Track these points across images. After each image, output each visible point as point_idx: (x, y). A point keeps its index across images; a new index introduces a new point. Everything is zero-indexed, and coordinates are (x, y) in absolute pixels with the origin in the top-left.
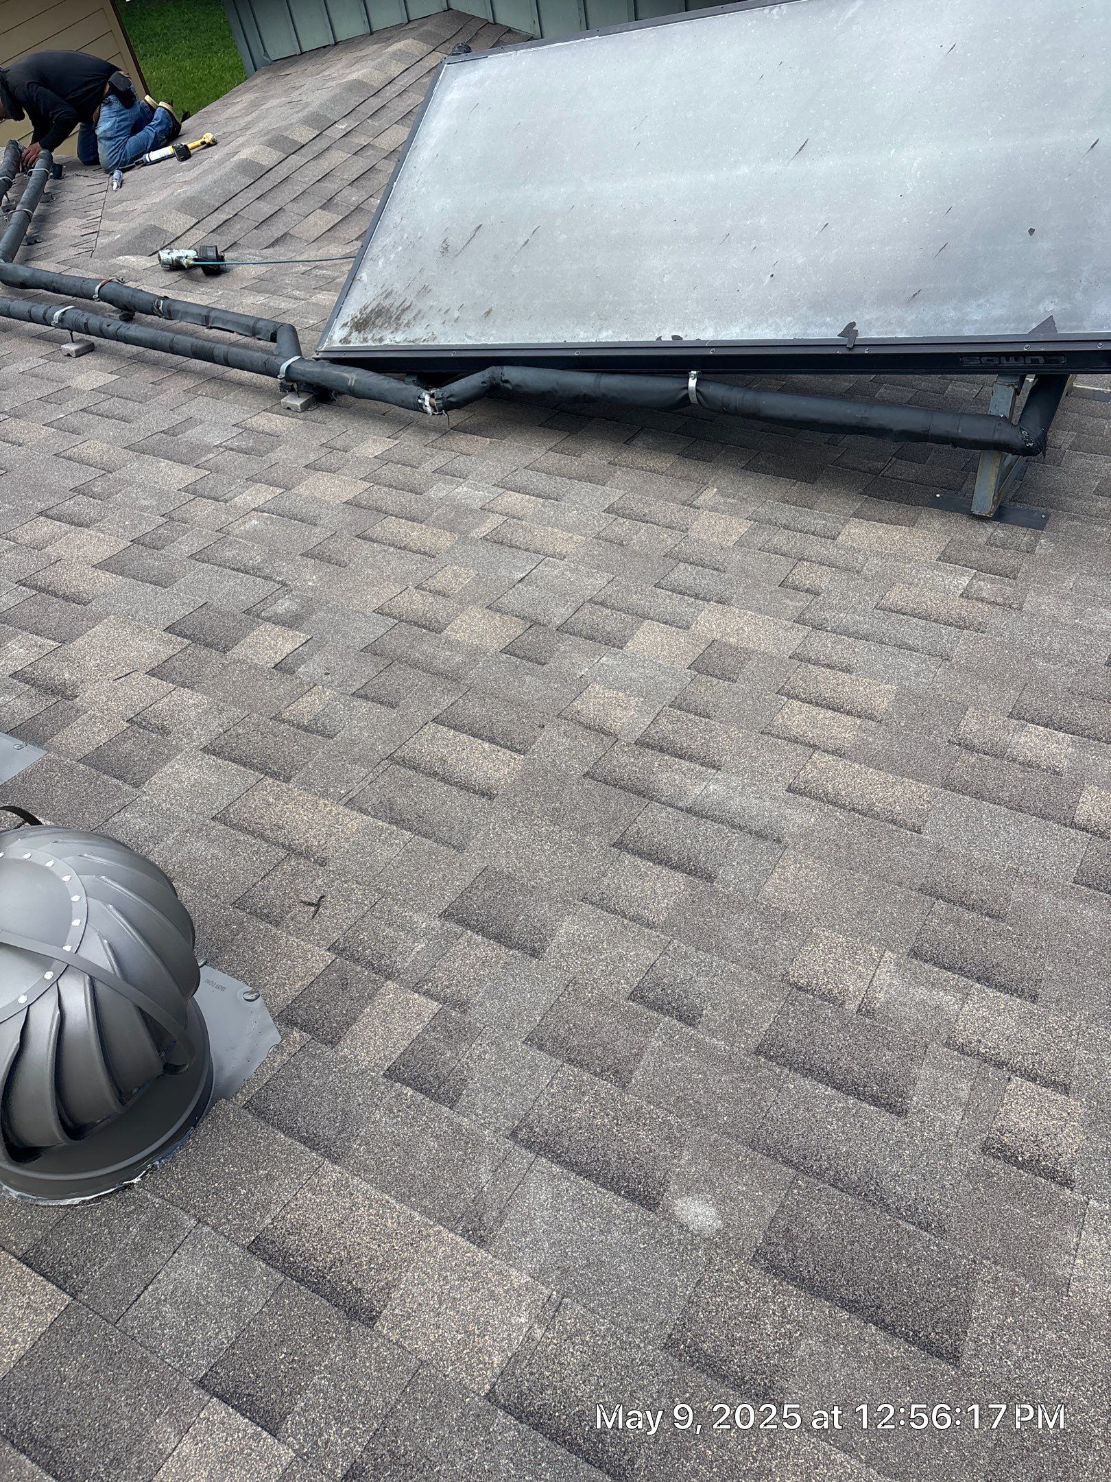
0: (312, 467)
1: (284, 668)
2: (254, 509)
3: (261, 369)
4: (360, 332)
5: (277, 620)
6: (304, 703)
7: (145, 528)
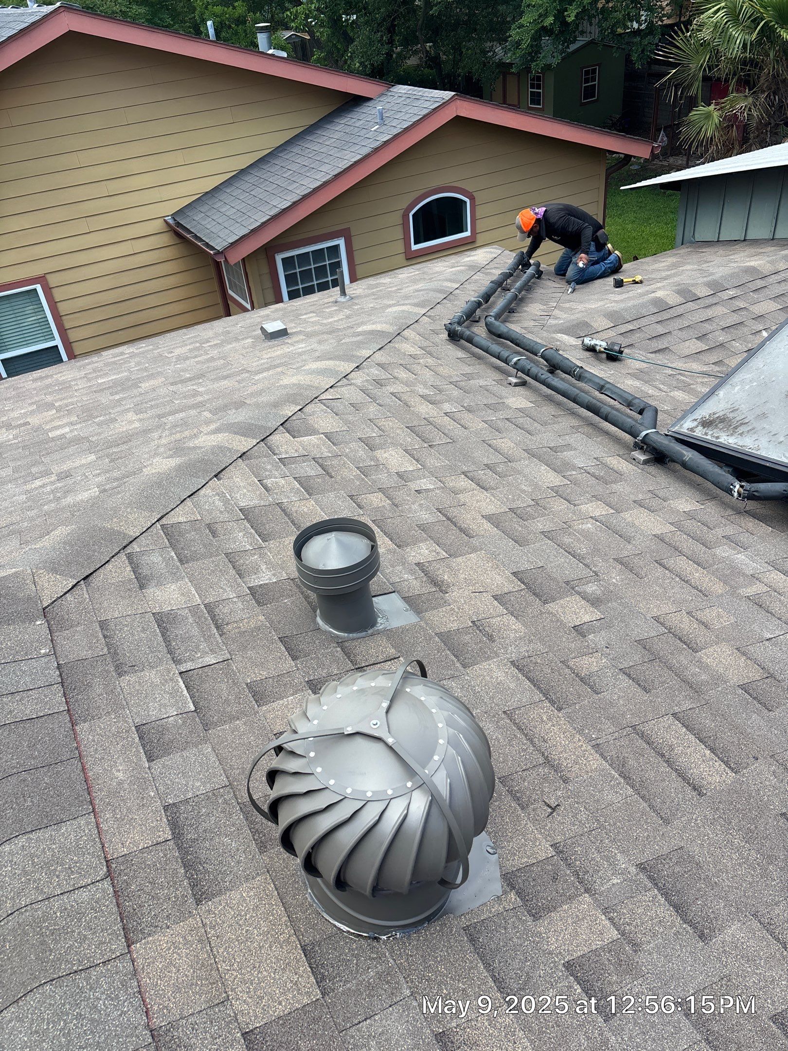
0: (639, 504)
1: (580, 630)
2: (591, 517)
3: (627, 429)
4: (704, 428)
5: (585, 597)
6: (586, 660)
7: (519, 504)
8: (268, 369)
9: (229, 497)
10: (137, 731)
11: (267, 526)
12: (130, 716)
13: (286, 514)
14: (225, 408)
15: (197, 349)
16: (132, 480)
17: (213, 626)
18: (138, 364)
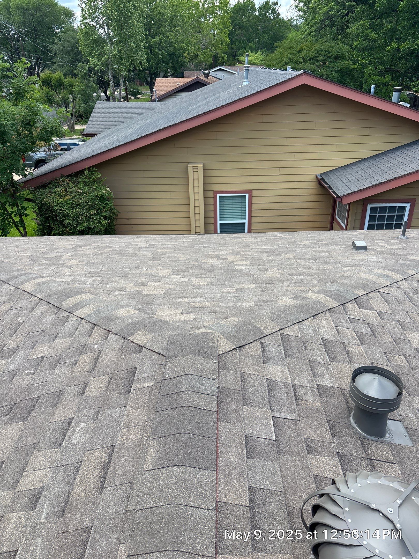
8: (352, 266)
9: (317, 330)
10: (245, 438)
11: (334, 353)
12: (243, 429)
13: (345, 350)
14: (325, 280)
15: (315, 244)
16: (271, 304)
17: (294, 398)
18: (283, 243)
